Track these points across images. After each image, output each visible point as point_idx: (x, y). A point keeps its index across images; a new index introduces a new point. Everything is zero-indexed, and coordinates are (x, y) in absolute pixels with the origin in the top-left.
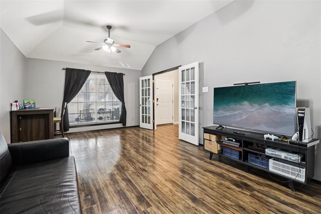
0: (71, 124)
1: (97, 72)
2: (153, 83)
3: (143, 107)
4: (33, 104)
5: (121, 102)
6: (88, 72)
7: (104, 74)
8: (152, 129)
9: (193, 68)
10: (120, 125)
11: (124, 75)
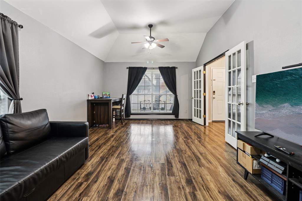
0: (132, 112)
1: (152, 68)
2: (204, 75)
3: (195, 100)
4: (108, 95)
5: (174, 95)
6: (145, 69)
7: (158, 69)
8: (203, 125)
9: (239, 52)
10: (173, 117)
11: (177, 68)
